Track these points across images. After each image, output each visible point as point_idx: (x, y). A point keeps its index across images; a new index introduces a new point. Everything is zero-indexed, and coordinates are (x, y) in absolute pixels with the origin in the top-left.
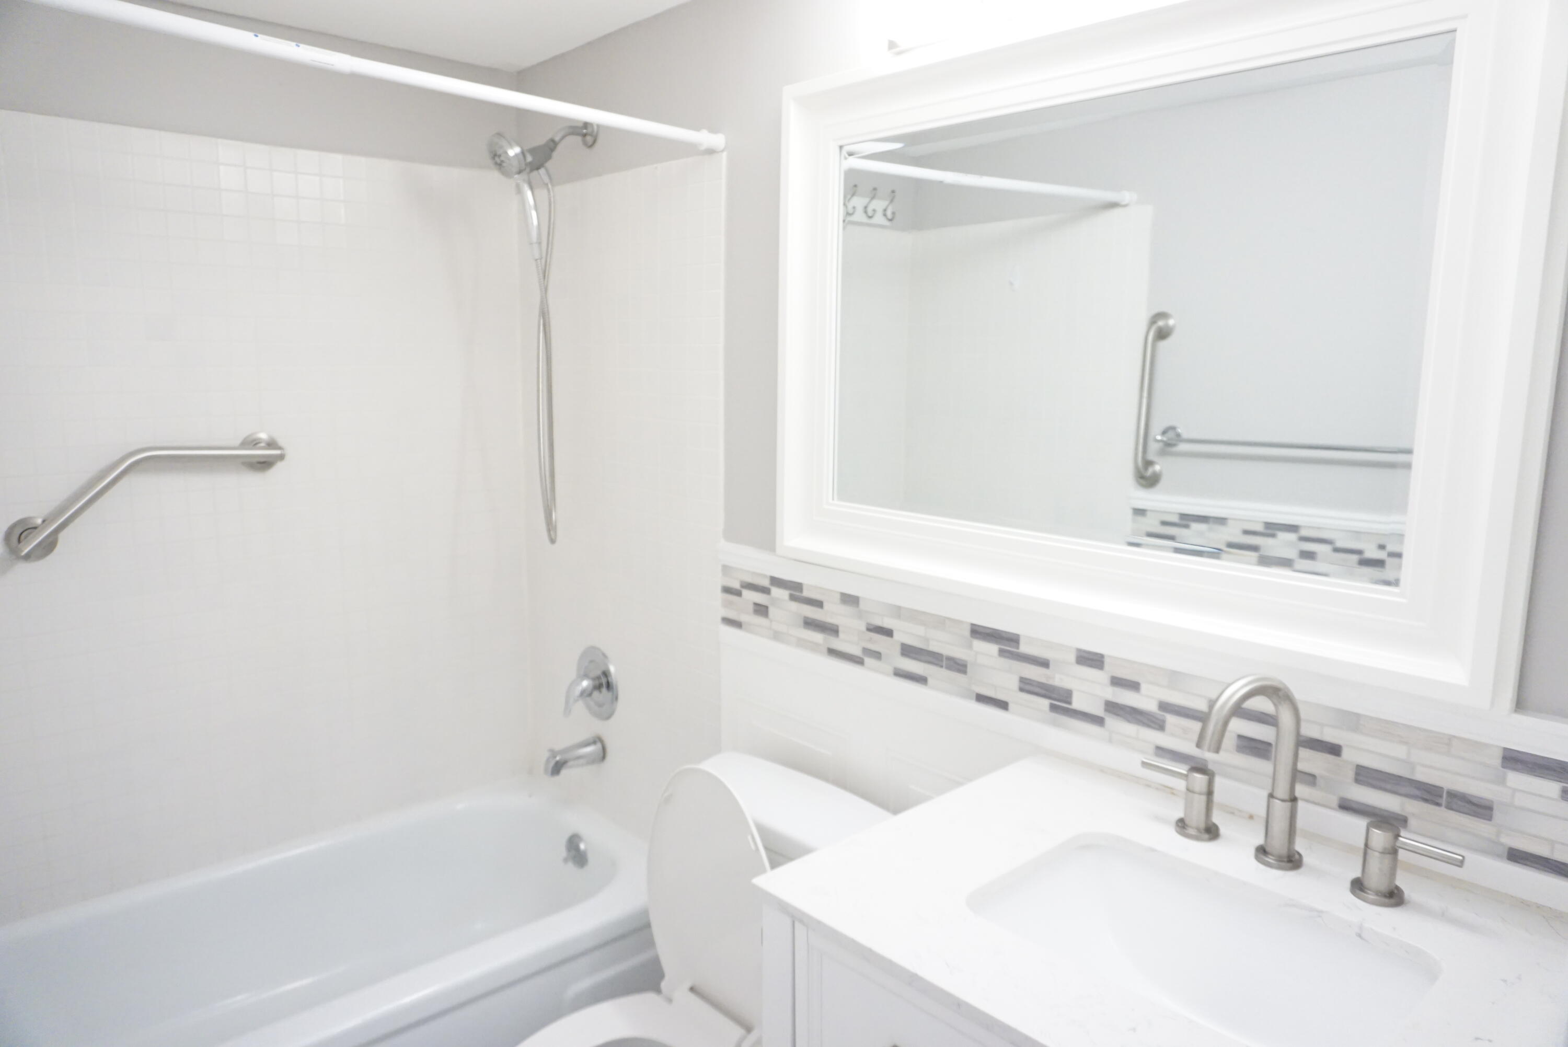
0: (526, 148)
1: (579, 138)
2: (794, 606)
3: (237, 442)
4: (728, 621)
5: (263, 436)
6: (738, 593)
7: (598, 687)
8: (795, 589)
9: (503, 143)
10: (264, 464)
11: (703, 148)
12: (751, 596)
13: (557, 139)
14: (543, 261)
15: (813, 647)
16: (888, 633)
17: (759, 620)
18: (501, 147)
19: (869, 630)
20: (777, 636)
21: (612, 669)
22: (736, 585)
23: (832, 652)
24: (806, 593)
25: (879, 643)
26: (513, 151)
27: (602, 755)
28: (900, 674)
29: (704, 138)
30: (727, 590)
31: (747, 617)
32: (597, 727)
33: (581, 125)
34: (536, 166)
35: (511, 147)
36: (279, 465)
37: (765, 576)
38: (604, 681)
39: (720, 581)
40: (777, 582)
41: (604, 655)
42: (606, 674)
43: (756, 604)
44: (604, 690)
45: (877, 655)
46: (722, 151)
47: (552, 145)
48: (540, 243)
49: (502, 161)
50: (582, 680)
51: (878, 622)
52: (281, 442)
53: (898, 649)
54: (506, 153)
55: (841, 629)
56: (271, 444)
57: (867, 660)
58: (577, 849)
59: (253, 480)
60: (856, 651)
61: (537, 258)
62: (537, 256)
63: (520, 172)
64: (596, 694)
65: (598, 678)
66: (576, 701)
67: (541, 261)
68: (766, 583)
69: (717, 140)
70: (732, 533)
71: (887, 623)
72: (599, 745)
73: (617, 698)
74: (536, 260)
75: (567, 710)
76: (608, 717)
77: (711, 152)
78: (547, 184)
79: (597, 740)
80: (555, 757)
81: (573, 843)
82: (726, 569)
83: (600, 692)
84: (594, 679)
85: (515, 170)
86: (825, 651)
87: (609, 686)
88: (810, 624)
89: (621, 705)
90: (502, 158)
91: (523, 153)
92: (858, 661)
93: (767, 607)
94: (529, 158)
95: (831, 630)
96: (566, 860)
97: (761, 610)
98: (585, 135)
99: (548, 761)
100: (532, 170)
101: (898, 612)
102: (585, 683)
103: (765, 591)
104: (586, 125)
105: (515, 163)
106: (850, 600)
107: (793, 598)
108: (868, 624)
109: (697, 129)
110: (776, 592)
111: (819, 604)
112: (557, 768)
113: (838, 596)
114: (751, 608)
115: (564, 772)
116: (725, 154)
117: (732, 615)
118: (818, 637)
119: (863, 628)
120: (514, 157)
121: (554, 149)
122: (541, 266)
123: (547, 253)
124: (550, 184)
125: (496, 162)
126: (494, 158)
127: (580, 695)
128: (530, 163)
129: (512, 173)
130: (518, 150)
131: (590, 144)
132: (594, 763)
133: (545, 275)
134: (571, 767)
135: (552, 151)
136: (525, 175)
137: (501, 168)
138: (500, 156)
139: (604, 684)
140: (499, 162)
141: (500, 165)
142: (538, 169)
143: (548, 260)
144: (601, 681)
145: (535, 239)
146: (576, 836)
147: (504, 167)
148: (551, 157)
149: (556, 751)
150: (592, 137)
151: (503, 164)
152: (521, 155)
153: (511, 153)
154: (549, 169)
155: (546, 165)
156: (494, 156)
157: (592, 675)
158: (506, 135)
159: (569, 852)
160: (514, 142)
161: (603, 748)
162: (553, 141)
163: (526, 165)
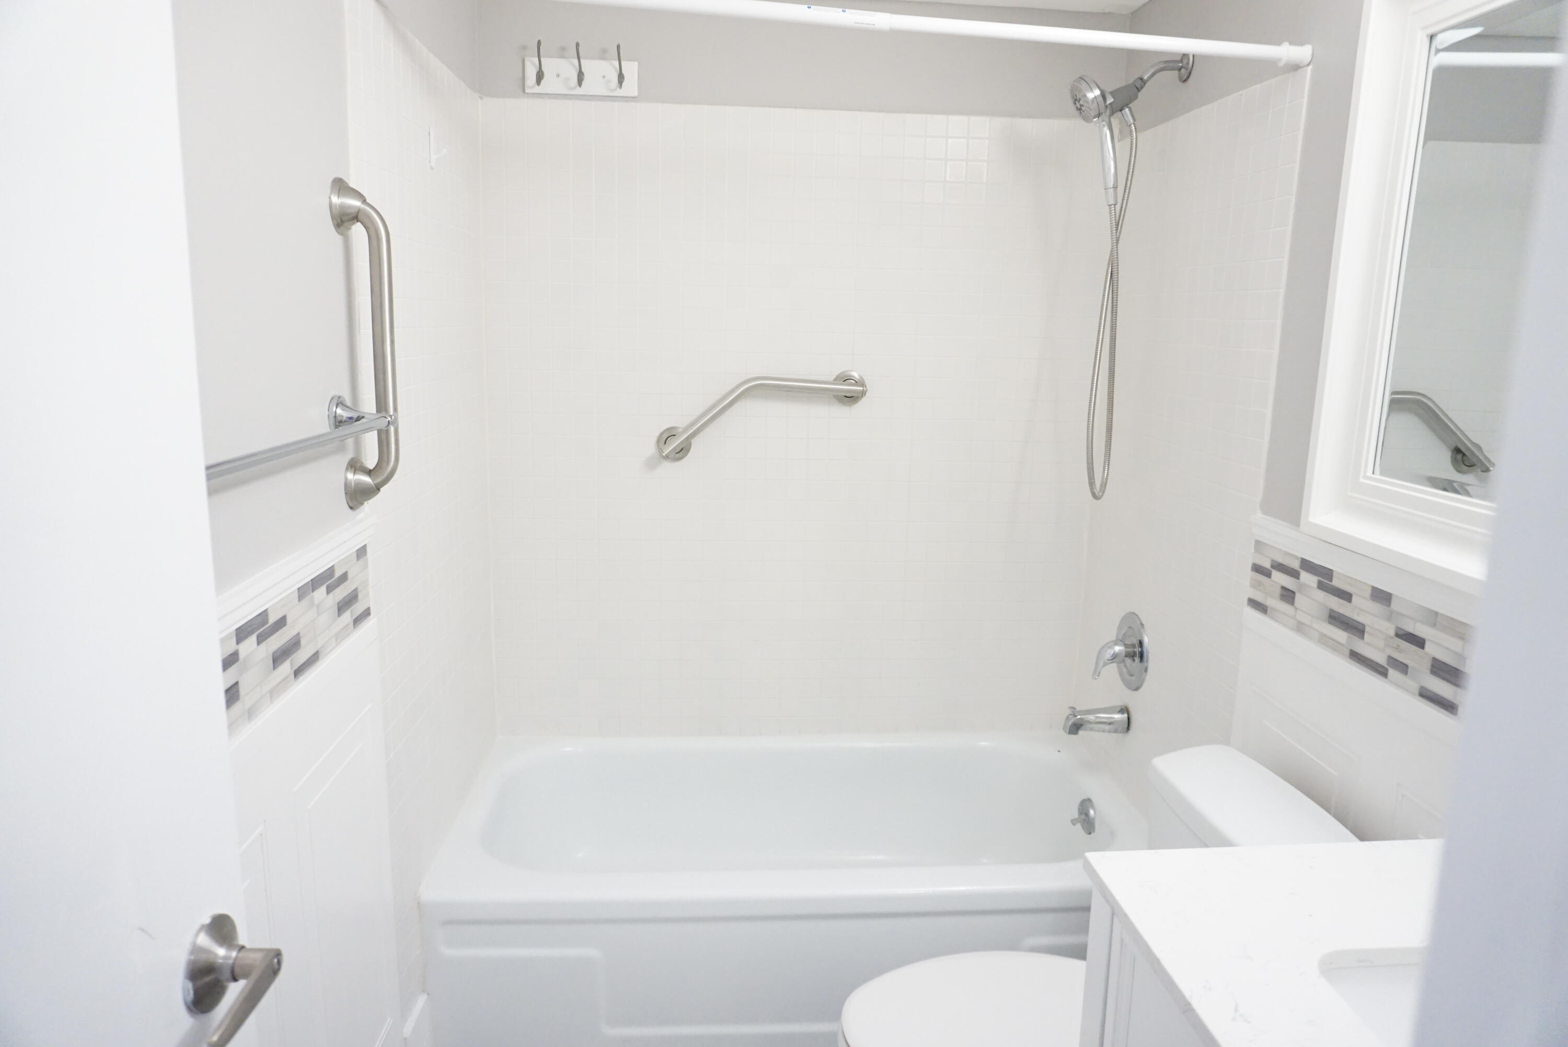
0: (1109, 89)
1: (1177, 72)
2: (1321, 595)
3: (832, 378)
4: (1255, 604)
5: (856, 375)
6: (1268, 574)
7: (1131, 655)
8: (1324, 575)
9: (1083, 85)
10: (851, 399)
11: (1281, 64)
12: (1280, 578)
13: (1145, 78)
14: (1118, 206)
15: (1334, 646)
16: (1419, 642)
17: (1284, 607)
18: (1080, 91)
19: (1397, 635)
20: (1300, 628)
21: (1146, 640)
22: (1267, 565)
23: (1355, 656)
24: (1336, 582)
25: (1407, 654)
26: (1093, 94)
27: (1126, 726)
28: (1427, 695)
29: (1286, 52)
30: (1257, 569)
31: (1273, 602)
32: (1124, 696)
33: (1179, 58)
34: (1117, 109)
35: (1092, 90)
36: (864, 400)
37: (1297, 558)
38: (1137, 650)
39: (1251, 557)
40: (1307, 565)
41: (1142, 625)
42: (1141, 643)
43: (1283, 588)
44: (1137, 659)
45: (1403, 668)
46: (1308, 65)
47: (1140, 84)
48: (1115, 187)
49: (1081, 105)
50: (1116, 644)
51: (1409, 628)
52: (867, 383)
53: (1427, 665)
54: (1085, 96)
55: (1367, 629)
56: (860, 383)
57: (1392, 672)
58: (1087, 815)
59: (841, 412)
60: (1381, 659)
61: (1111, 203)
62: (1112, 202)
63: (1099, 115)
64: (1128, 661)
65: (1133, 646)
66: (1105, 665)
67: (1115, 207)
68: (1296, 565)
69: (1302, 53)
70: (1268, 507)
71: (1421, 630)
72: (1126, 715)
73: (1146, 670)
74: (1110, 206)
75: (1097, 673)
76: (1137, 689)
77: (1295, 67)
78: (1130, 125)
79: (1125, 710)
80: (1076, 716)
81: (1085, 805)
82: (1259, 545)
83: (1133, 660)
84: (1126, 646)
85: (1093, 113)
86: (1348, 653)
87: (1142, 656)
88: (1335, 619)
89: (1149, 679)
90: (1081, 102)
91: (1103, 95)
92: (1381, 671)
93: (1293, 593)
94: (1110, 100)
95: (1357, 629)
96: (1074, 822)
97: (1288, 595)
98: (1180, 69)
99: (1068, 718)
100: (1112, 113)
101: (1434, 619)
102: (1118, 649)
103: (1294, 574)
104: (1185, 56)
105: (1094, 106)
106: (1382, 597)
107: (1321, 586)
108: (1397, 628)
110: (1305, 576)
111: (1346, 596)
112: (1075, 728)
113: (1369, 591)
114: (1278, 591)
115: (1081, 732)
116: (1310, 67)
117: (1259, 597)
118: (1341, 635)
119: (1392, 632)
120: (1093, 100)
121: (1142, 88)
122: (1115, 212)
123: (1123, 200)
124: (1133, 125)
125: (1077, 107)
126: (1075, 104)
127: (1110, 658)
128: (1111, 104)
129: (1091, 116)
130: (1097, 92)
131: (1185, 78)
132: (1116, 731)
133: (1119, 222)
134: (1091, 729)
135: (1139, 90)
136: (1105, 117)
137: (1081, 113)
138: (1080, 99)
139: (1137, 653)
140: (1079, 107)
141: (1080, 109)
142: (1121, 111)
143: (1124, 206)
144: (1135, 650)
145: (1111, 184)
146: (1089, 800)
147: (1083, 111)
148: (1136, 97)
149: (1077, 710)
150: (1187, 69)
151: (1083, 108)
152: (1101, 99)
153: (1090, 95)
154: (1132, 108)
155: (1129, 106)
156: (1076, 101)
157: (1128, 642)
158: (1085, 79)
159: (1079, 816)
160: (1093, 85)
161: (1129, 719)
162: (1141, 79)
163: (1106, 107)
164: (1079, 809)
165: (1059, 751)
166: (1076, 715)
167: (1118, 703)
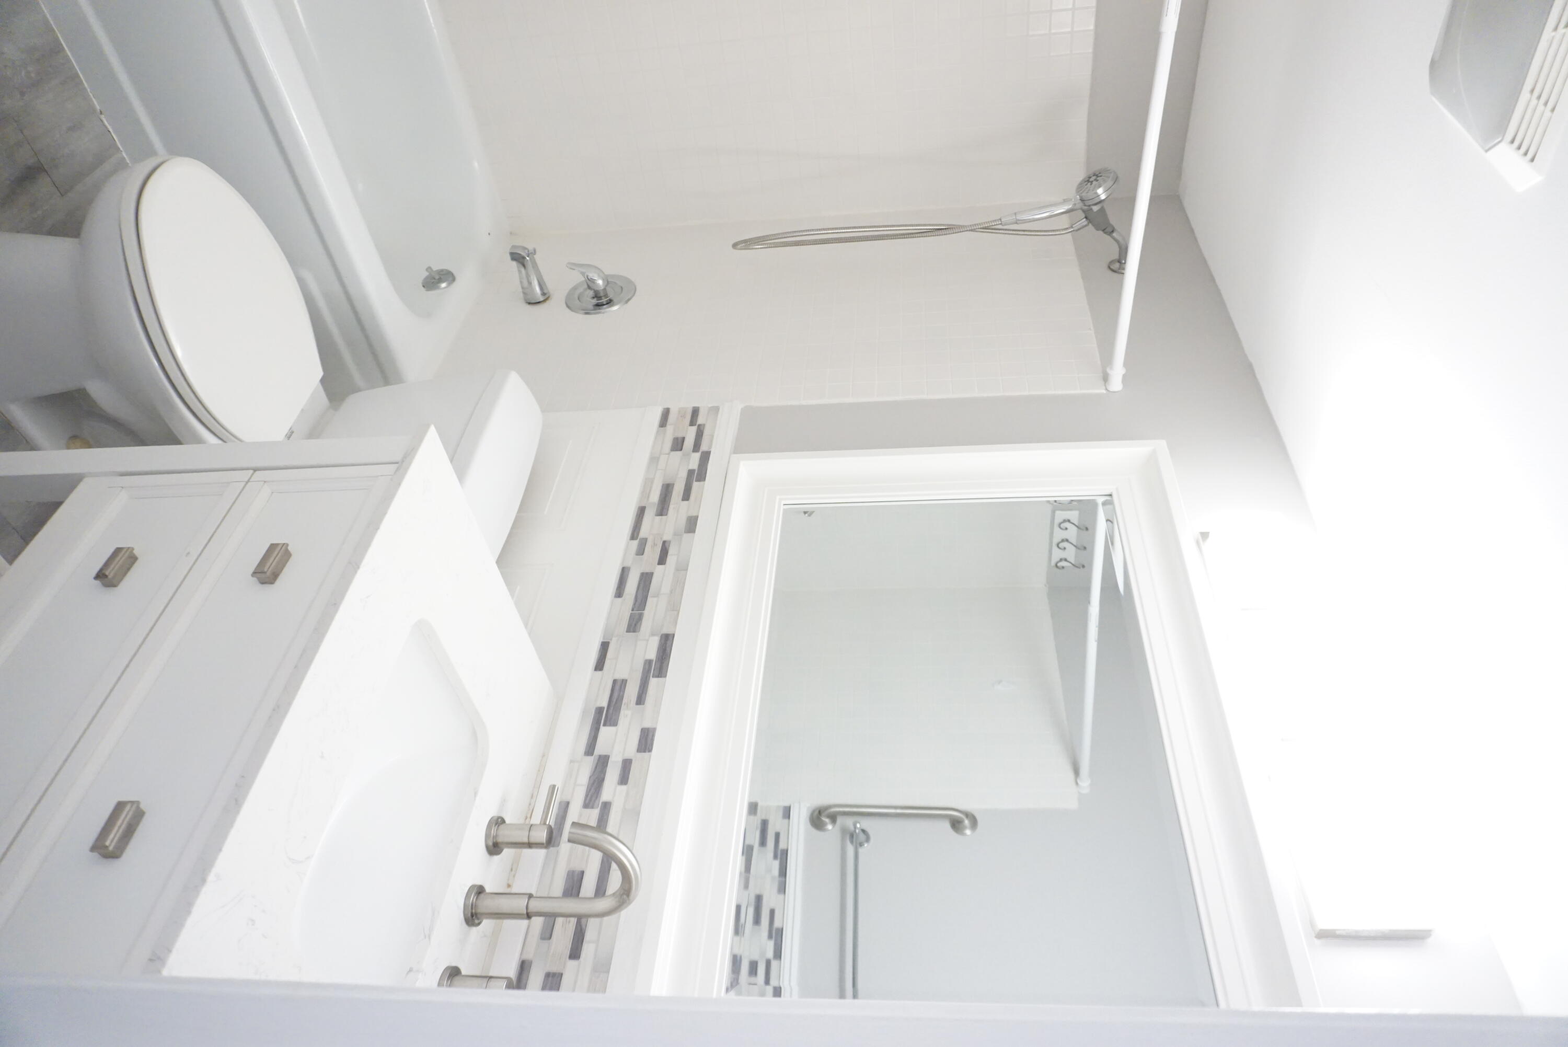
0: (1105, 205)
1: (1116, 257)
2: (683, 475)
4: (666, 414)
6: (692, 423)
7: (597, 296)
8: (699, 474)
9: (1110, 183)
11: (1108, 370)
12: (690, 435)
13: (1114, 234)
14: (1000, 227)
15: (645, 493)
16: (662, 561)
17: (668, 444)
18: (1105, 181)
19: (664, 542)
20: (654, 460)
21: (615, 308)
22: (700, 420)
23: (641, 511)
24: (696, 485)
25: (652, 553)
26: (1101, 193)
27: (533, 301)
28: (624, 574)
29: (1118, 372)
30: (695, 412)
31: (670, 432)
32: (559, 296)
34: (1088, 214)
35: (1105, 191)
37: (710, 446)
39: (704, 405)
40: (705, 458)
41: (627, 302)
42: (610, 302)
43: (683, 439)
44: (595, 301)
45: (641, 551)
46: (1106, 389)
47: (1108, 230)
48: (1017, 222)
49: (1092, 182)
50: (603, 280)
51: (672, 551)
53: (647, 570)
54: (1100, 187)
55: (664, 517)
57: (635, 543)
58: (440, 280)
60: (643, 533)
61: (1002, 220)
63: (1082, 200)
64: (591, 293)
65: (606, 296)
66: (583, 274)
67: (999, 224)
68: (704, 448)
69: (1116, 384)
70: (749, 415)
71: (671, 559)
72: (542, 299)
73: (587, 313)
74: (1000, 219)
75: (573, 266)
76: (568, 307)
77: (1106, 378)
78: (1072, 227)
79: (546, 297)
80: (528, 256)
81: (446, 276)
82: (715, 410)
83: (593, 298)
84: (605, 289)
85: (1084, 194)
86: (643, 505)
87: (599, 306)
88: (667, 490)
89: (580, 317)
90: (1094, 183)
91: (1101, 202)
92: (634, 535)
93: (681, 450)
94: (1095, 208)
95: (663, 509)
96: (429, 269)
97: (678, 445)
98: (1119, 261)
99: (525, 249)
100: (1084, 211)
101: (683, 568)
102: (600, 282)
103: (696, 447)
105: (1090, 195)
106: (691, 525)
107: (691, 472)
108: (670, 542)
109: (1126, 364)
110: (696, 456)
111: (686, 496)
112: (518, 258)
113: (695, 514)
114: (680, 435)
115: (514, 263)
116: (1104, 391)
117: (672, 418)
118: (655, 497)
119: (665, 538)
120: (1096, 193)
121: (1105, 233)
122: (995, 225)
123: (1006, 230)
124: (1072, 230)
125: (1090, 178)
126: (1094, 175)
127: (589, 277)
128: (1091, 209)
129: (1082, 193)
130: (1103, 197)
131: (1112, 267)
132: (524, 293)
133: (987, 229)
134: (520, 272)
135: (1103, 230)
136: (1080, 205)
137: (1085, 182)
138: (1097, 181)
139: (601, 301)
140: (1091, 180)
141: (1088, 181)
142: (1086, 217)
143: (1000, 231)
144: (603, 298)
145: (1019, 217)
146: (454, 279)
147: (1086, 185)
148: (1097, 230)
149: (535, 256)
150: (1119, 269)
151: (1089, 184)
152: (1098, 201)
153: (1100, 191)
154: (1086, 228)
155: (1090, 225)
156: (1097, 175)
157: (608, 289)
158: (1114, 185)
159: (437, 273)
160: (1109, 192)
161: (539, 302)
162: (1113, 231)
163: (1089, 206)
164: (442, 270)
165: (489, 234)
166: (530, 256)
167: (550, 286)
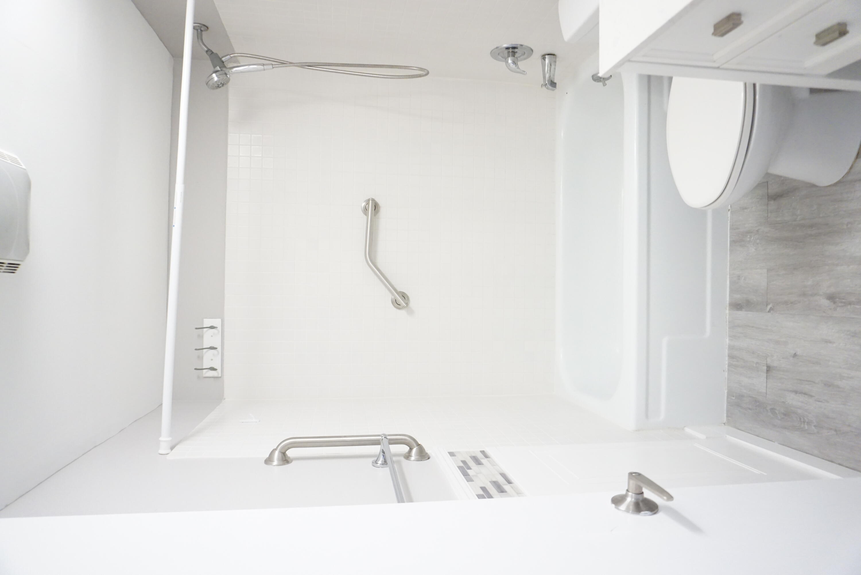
0: (212, 69)
1: (203, 33)
3: (365, 217)
5: (364, 204)
7: (514, 53)
9: (211, 83)
10: (376, 207)
13: (206, 49)
14: (273, 63)
18: (213, 84)
21: (505, 45)
26: (215, 77)
27: (552, 56)
32: (536, 57)
33: (196, 31)
34: (222, 64)
35: (213, 78)
36: (377, 200)
38: (511, 50)
41: (497, 48)
42: (507, 48)
44: (516, 50)
47: (210, 52)
48: (263, 65)
49: (221, 83)
50: (507, 62)
52: (367, 198)
54: (216, 82)
56: (368, 202)
59: (383, 212)
62: (271, 66)
63: (226, 74)
64: (517, 55)
65: (509, 52)
66: (518, 68)
67: (274, 65)
72: (547, 56)
73: (522, 45)
74: (273, 68)
75: (523, 73)
76: (532, 51)
79: (543, 57)
81: (595, 79)
83: (516, 52)
84: (509, 56)
85: (225, 78)
87: (514, 48)
89: (526, 43)
91: (216, 72)
94: (218, 68)
96: (605, 85)
98: (202, 31)
99: (547, 88)
100: (225, 67)
102: (510, 61)
104: (194, 28)
105: (221, 77)
112: (553, 84)
115: (555, 81)
120: (218, 77)
121: (211, 51)
122: (276, 65)
123: (270, 60)
124: (231, 56)
125: (222, 86)
126: (220, 87)
127: (515, 65)
128: (220, 68)
129: (226, 78)
130: (214, 75)
131: (206, 28)
132: (555, 62)
133: (282, 63)
134: (554, 75)
135: (213, 53)
136: (227, 71)
137: (225, 84)
138: (218, 84)
139: (512, 50)
140: (222, 85)
141: (223, 84)
142: (223, 62)
143: (273, 60)
144: (511, 51)
145: (262, 67)
146: (593, 76)
147: (224, 82)
148: (217, 54)
149: (543, 83)
150: (201, 27)
151: (223, 83)
152: (217, 73)
153: (216, 79)
154: (222, 56)
155: (221, 57)
156: (218, 87)
157: (506, 55)
158: (208, 81)
159: (601, 82)
160: (210, 78)
161: (548, 55)
162: (207, 51)
163: (222, 70)
164: (598, 82)
165: (567, 93)
166: (545, 84)
167: (540, 61)
